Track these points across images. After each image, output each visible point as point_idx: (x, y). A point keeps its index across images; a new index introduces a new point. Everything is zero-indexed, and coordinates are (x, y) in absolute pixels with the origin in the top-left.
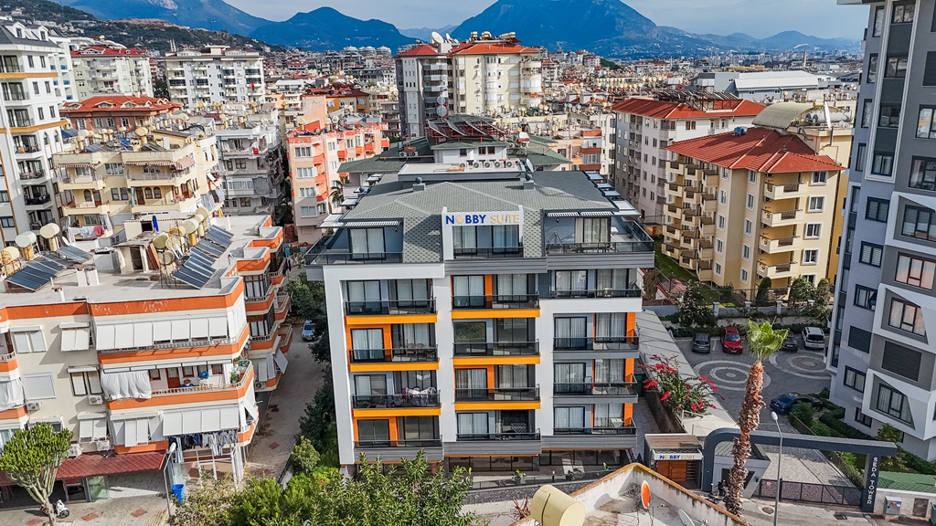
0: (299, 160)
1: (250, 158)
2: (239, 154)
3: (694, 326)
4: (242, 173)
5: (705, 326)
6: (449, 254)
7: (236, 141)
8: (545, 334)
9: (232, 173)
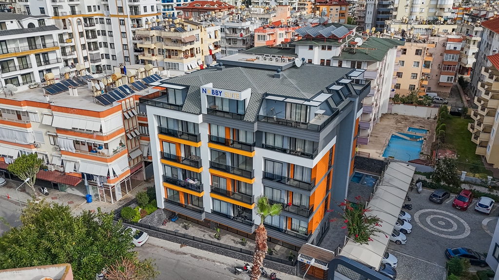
0: (259, 42)
1: (238, 38)
2: (234, 36)
3: (442, 183)
4: (234, 46)
5: (451, 186)
6: (205, 111)
7: (233, 29)
8: (258, 168)
9: (230, 46)
